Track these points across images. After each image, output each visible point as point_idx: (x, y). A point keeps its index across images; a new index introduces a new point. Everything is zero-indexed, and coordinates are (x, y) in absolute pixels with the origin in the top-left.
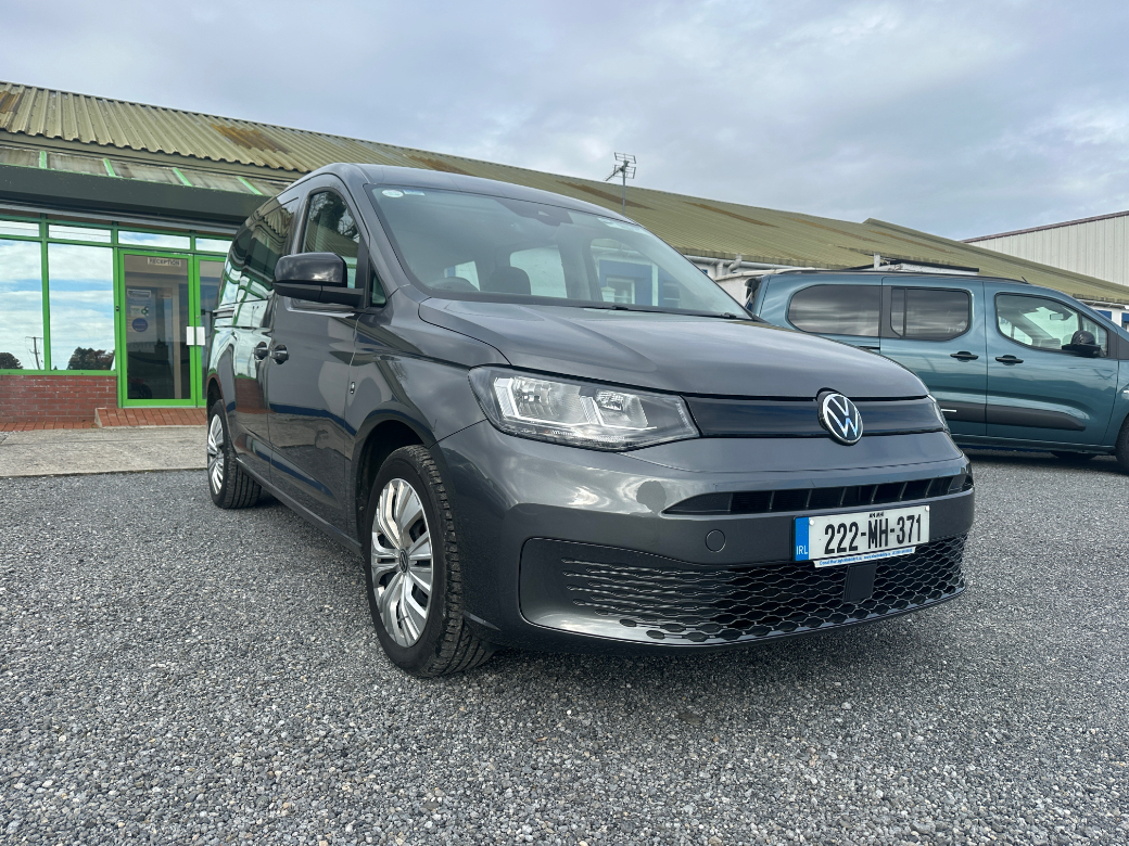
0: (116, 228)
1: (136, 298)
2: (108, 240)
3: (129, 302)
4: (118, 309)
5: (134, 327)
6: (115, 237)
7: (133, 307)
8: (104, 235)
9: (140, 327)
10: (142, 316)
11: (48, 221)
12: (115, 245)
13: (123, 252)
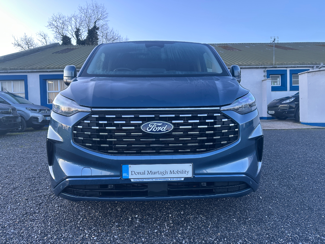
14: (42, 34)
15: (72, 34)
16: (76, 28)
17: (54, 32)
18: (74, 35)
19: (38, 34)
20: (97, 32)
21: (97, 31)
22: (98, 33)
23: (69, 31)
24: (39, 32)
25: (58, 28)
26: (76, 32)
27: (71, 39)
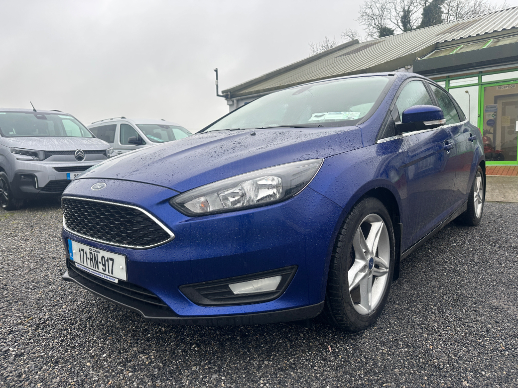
0: (480, 75)
1: (489, 109)
2: (477, 82)
3: (486, 111)
4: (479, 116)
5: (487, 124)
6: (480, 79)
7: (487, 114)
8: (475, 80)
9: (491, 124)
10: (492, 118)
11: (449, 79)
12: (480, 84)
13: (483, 86)
14: (348, 34)
15: (396, 22)
16: (404, 10)
17: (366, 27)
18: (400, 24)
19: (343, 35)
20: (440, 8)
21: (442, 6)
22: (443, 9)
23: (392, 19)
24: (345, 32)
25: (374, 17)
26: (402, 18)
27: (393, 31)
